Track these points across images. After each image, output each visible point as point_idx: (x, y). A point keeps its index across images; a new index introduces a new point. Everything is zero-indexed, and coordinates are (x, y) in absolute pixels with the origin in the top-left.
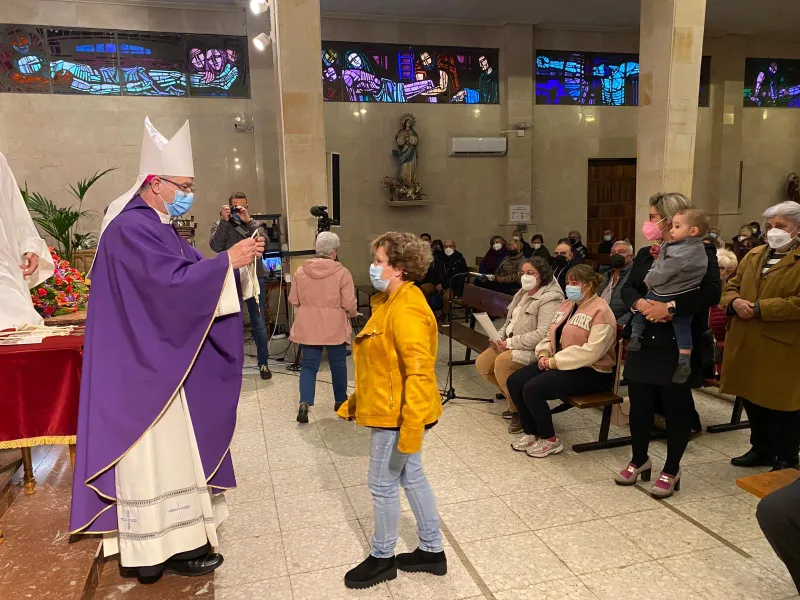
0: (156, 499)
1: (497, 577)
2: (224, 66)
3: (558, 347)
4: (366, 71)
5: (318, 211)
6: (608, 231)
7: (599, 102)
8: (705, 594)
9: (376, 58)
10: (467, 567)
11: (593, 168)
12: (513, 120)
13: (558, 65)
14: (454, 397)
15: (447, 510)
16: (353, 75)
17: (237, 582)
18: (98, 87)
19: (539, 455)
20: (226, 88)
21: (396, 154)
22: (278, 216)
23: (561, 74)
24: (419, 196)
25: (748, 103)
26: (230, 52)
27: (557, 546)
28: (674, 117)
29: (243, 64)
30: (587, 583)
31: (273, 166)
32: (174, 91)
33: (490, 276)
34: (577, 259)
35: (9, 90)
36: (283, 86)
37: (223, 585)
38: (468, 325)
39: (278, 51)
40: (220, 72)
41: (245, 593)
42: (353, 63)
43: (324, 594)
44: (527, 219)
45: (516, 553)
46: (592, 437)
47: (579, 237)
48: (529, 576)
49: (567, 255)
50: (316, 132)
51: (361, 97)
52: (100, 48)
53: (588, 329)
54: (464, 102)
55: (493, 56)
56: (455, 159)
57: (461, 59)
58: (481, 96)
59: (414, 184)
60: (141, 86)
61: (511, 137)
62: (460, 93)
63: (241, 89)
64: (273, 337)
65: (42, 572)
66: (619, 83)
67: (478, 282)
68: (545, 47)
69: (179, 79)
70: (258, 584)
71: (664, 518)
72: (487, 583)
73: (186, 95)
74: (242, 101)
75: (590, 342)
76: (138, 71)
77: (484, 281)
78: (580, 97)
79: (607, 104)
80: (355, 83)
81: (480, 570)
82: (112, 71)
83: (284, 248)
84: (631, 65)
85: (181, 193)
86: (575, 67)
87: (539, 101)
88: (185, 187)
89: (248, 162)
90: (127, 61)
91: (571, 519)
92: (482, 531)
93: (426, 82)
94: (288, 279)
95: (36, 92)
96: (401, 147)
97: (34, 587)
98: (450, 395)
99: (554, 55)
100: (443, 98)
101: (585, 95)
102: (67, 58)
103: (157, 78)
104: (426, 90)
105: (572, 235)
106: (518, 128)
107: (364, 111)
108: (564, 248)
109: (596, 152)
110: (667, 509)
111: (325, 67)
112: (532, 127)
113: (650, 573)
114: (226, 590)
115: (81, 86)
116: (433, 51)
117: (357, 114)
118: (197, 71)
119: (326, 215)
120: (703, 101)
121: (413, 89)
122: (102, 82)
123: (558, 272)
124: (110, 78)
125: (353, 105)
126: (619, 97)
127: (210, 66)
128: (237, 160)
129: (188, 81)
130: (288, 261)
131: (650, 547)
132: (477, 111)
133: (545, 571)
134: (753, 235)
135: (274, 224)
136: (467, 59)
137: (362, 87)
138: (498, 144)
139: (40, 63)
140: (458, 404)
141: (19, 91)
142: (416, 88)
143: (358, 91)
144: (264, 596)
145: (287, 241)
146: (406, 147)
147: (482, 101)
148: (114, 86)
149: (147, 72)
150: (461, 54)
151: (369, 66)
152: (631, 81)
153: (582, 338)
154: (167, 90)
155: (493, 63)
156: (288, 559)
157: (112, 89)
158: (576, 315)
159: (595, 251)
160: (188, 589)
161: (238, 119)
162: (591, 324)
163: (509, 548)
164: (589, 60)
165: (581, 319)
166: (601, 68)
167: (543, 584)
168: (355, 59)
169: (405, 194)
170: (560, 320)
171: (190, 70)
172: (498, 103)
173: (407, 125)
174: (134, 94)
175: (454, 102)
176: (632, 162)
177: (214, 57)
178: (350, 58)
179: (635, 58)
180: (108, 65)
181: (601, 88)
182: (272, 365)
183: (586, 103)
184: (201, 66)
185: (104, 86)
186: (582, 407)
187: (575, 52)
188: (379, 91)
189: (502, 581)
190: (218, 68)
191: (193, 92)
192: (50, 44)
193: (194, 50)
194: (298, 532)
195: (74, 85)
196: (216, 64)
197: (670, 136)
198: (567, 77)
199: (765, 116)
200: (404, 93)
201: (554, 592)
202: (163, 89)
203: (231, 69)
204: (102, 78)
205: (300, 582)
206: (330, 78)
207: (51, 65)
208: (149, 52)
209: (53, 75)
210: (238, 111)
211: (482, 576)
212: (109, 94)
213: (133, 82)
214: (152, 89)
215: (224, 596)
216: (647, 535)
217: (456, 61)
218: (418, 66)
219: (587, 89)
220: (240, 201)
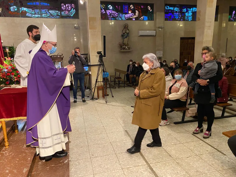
0: (51, 136)
1: (151, 159)
2: (71, 9)
3: (170, 93)
4: (114, 11)
5: (99, 53)
6: (186, 59)
7: (184, 20)
8: (212, 165)
9: (117, 6)
11: (182, 40)
12: (157, 26)
13: (172, 8)
16: (110, 12)
17: (76, 159)
18: (34, 15)
19: (163, 125)
20: (72, 16)
21: (122, 36)
22: (87, 54)
23: (173, 11)
24: (129, 48)
25: (230, 20)
26: (73, 5)
27: (168, 151)
28: (207, 24)
29: (77, 9)
30: (177, 162)
31: (86, 39)
32: (56, 17)
35: (8, 16)
36: (89, 15)
37: (72, 160)
39: (87, 4)
40: (70, 11)
41: (78, 162)
42: (110, 8)
43: (101, 163)
44: (161, 56)
45: (157, 153)
46: (180, 120)
47: (177, 61)
48: (160, 159)
49: (173, 66)
50: (99, 29)
52: (34, 4)
53: (179, 88)
54: (143, 20)
55: (152, 6)
56: (140, 38)
57: (142, 7)
58: (148, 18)
59: (127, 45)
60: (47, 15)
61: (157, 31)
62: (142, 17)
63: (76, 16)
64: (86, 90)
65: (20, 156)
66: (190, 14)
68: (168, 3)
69: (58, 13)
70: (82, 160)
71: (201, 143)
72: (148, 161)
73: (60, 18)
74: (77, 20)
75: (180, 92)
76: (46, 11)
78: (178, 19)
79: (186, 21)
80: (110, 14)
81: (146, 157)
82: (38, 11)
83: (89, 64)
84: (194, 9)
86: (177, 9)
87: (166, 20)
89: (79, 39)
90: (42, 8)
91: (173, 143)
93: (132, 14)
94: (90, 73)
95: (16, 17)
96: (124, 34)
97: (18, 160)
99: (171, 6)
100: (137, 19)
101: (180, 18)
102: (25, 7)
103: (51, 13)
104: (132, 16)
105: (175, 60)
106: (159, 28)
107: (113, 23)
108: (173, 64)
109: (183, 35)
110: (201, 141)
111: (101, 9)
112: (164, 27)
113: (195, 159)
114: (73, 162)
115: (29, 15)
116: (134, 4)
117: (111, 24)
118: (63, 11)
119: (101, 54)
120: (216, 20)
122: (35, 14)
123: (171, 71)
124: (38, 13)
125: (110, 21)
126: (190, 18)
127: (67, 9)
128: (75, 38)
129: (60, 13)
130: (90, 68)
131: (196, 152)
132: (147, 23)
133: (165, 158)
134: (230, 60)
135: (86, 57)
136: (144, 7)
137: (112, 15)
138: (153, 33)
139: (17, 8)
141: (11, 17)
142: (129, 16)
143: (111, 17)
144: (83, 164)
145: (90, 62)
146: (126, 33)
147: (148, 20)
148: (39, 15)
149: (48, 11)
150: (142, 5)
151: (115, 9)
152: (194, 13)
153: (177, 90)
155: (152, 8)
156: (90, 153)
157: (38, 16)
158: (176, 84)
159: (182, 65)
160: (62, 161)
161: (76, 25)
162: (180, 86)
163: (155, 151)
164: (181, 7)
165: (177, 85)
166: (185, 9)
167: (164, 162)
169: (125, 48)
170: (171, 85)
171: (61, 10)
172: (153, 20)
173: (126, 27)
174: (45, 17)
175: (140, 20)
176: (194, 38)
177: (68, 6)
178: (109, 7)
179: (195, 6)
180: (37, 9)
181: (185, 15)
182: (86, 98)
183: (180, 20)
184: (64, 9)
185: (36, 15)
186: (177, 111)
187: (177, 5)
188: (117, 17)
189: (153, 161)
190: (69, 10)
191: (62, 17)
192: (20, 2)
193: (62, 4)
194: (93, 146)
195: (27, 15)
196: (69, 8)
197: (206, 30)
198: (175, 12)
199: (235, 24)
200: (125, 17)
201: (167, 164)
202: (53, 16)
203: (73, 10)
204: (35, 13)
205: (94, 160)
206: (103, 12)
207: (20, 9)
208: (49, 5)
209: (21, 12)
210: (75, 23)
211: (146, 159)
212: (37, 18)
213: (44, 14)
214: (50, 16)
215: (72, 163)
216: (195, 148)
217: (141, 7)
218: (129, 9)
219: (181, 16)
220: (78, 49)
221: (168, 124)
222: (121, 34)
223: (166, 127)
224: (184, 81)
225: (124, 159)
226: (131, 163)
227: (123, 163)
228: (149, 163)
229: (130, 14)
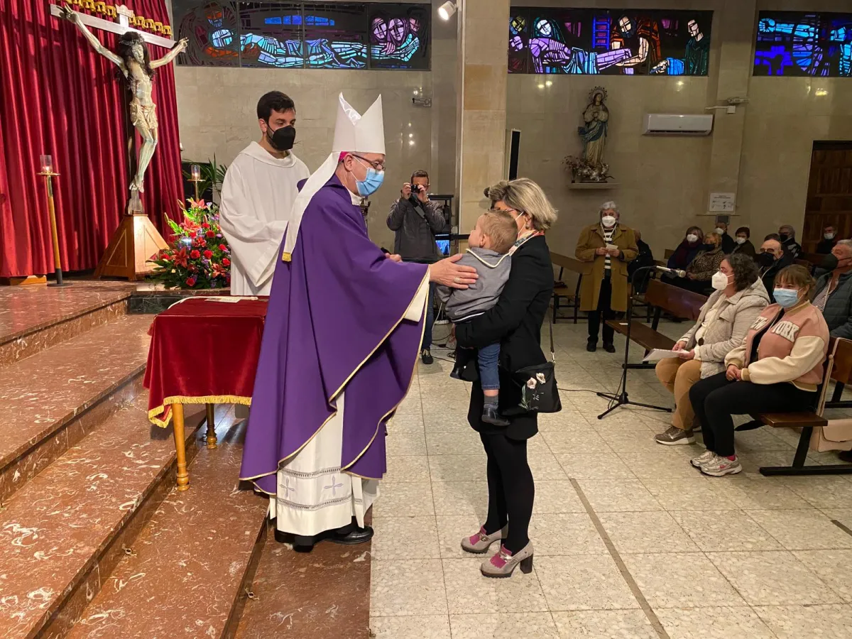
0: (315, 473)
1: (658, 593)
2: (406, 36)
3: (754, 357)
4: (555, 40)
6: (830, 228)
9: (568, 24)
10: (626, 579)
11: (819, 153)
12: (722, 95)
13: (786, 29)
14: (626, 401)
15: (609, 519)
16: (541, 44)
17: (392, 557)
18: (282, 60)
19: (716, 474)
20: (406, 59)
21: (582, 132)
22: (450, 197)
23: (788, 39)
24: (604, 178)
26: (413, 21)
27: (730, 572)
29: (425, 36)
30: (761, 615)
31: (449, 143)
32: (354, 63)
33: (681, 272)
34: (788, 259)
35: (203, 64)
36: (466, 58)
37: (378, 558)
38: (650, 325)
39: (463, 21)
40: (401, 42)
41: (398, 568)
42: (542, 31)
44: (730, 209)
45: (683, 573)
46: (786, 461)
47: (793, 233)
48: (695, 598)
49: (776, 253)
50: (497, 105)
51: (548, 69)
52: (287, 20)
53: (792, 340)
54: (666, 73)
55: (705, 20)
56: (649, 139)
57: (665, 24)
58: (687, 66)
60: (323, 58)
61: (719, 115)
62: (662, 64)
63: (421, 61)
64: (437, 322)
65: (221, 519)
67: (665, 277)
68: (772, 8)
69: (360, 50)
70: (411, 562)
72: (647, 597)
73: (366, 68)
74: (421, 75)
75: (794, 355)
76: (321, 43)
77: (672, 277)
78: (810, 67)
80: (543, 53)
81: (640, 583)
82: (297, 43)
83: (454, 231)
85: (373, 170)
86: (808, 31)
88: (376, 164)
89: (423, 140)
90: (312, 33)
91: (750, 546)
92: (646, 544)
93: (623, 51)
95: (227, 65)
96: (588, 124)
97: (215, 531)
98: (623, 399)
99: (782, 17)
100: (640, 69)
101: (817, 64)
102: (257, 31)
103: (339, 50)
104: (623, 60)
105: (785, 231)
106: (728, 103)
107: (549, 83)
108: (773, 244)
109: (824, 133)
111: (511, 36)
112: (745, 103)
113: (839, 616)
114: (382, 563)
115: (267, 59)
116: (634, 15)
117: (541, 86)
118: (378, 42)
121: (607, 59)
122: (287, 55)
123: (763, 271)
124: (295, 52)
125: (537, 77)
127: (391, 36)
128: (411, 135)
129: (369, 53)
130: (457, 244)
131: (843, 589)
132: (680, 83)
133: (714, 595)
135: (446, 205)
136: (673, 24)
137: (550, 58)
138: (702, 122)
139: (231, 36)
140: (630, 410)
141: (212, 64)
142: (612, 58)
143: (545, 62)
144: (416, 574)
145: (457, 224)
146: (594, 123)
147: (687, 72)
148: (298, 59)
149: (330, 44)
150: (666, 18)
151: (560, 33)
153: (784, 349)
154: (348, 62)
155: (705, 27)
156: (442, 542)
157: (296, 62)
158: (780, 323)
159: (812, 250)
160: (346, 555)
161: (416, 93)
162: (797, 334)
163: (675, 565)
165: (786, 327)
166: (841, 31)
167: (710, 609)
168: (545, 27)
169: (588, 176)
170: (760, 326)
171: (371, 41)
172: (706, 74)
173: (597, 100)
174: (316, 66)
175: (654, 74)
177: (396, 27)
178: (539, 26)
180: (293, 37)
181: (839, 55)
182: (434, 351)
183: (818, 74)
184: (383, 37)
185: (288, 59)
186: (775, 426)
187: (809, 13)
188: (568, 62)
189: (663, 598)
190: (399, 39)
191: (373, 64)
192: (242, 17)
193: (377, 20)
194: (452, 519)
195: (261, 57)
196: (397, 34)
198: (798, 43)
200: (597, 63)
201: (721, 619)
202: (343, 62)
203: (413, 39)
204: (287, 51)
205: (452, 566)
206: (516, 47)
207: (242, 38)
208: (333, 23)
209: (242, 48)
210: (416, 84)
211: (641, 589)
212: (293, 67)
213: (316, 54)
214: (334, 61)
215: (378, 568)
216: (841, 576)
217: (660, 26)
218: (615, 32)
219: (821, 57)
220: (422, 180)
221: (737, 470)
222: (576, 123)
223: (727, 481)
224: (814, 313)
225: (559, 580)
226: (582, 594)
227: (553, 592)
228: (651, 604)
229: (618, 52)
